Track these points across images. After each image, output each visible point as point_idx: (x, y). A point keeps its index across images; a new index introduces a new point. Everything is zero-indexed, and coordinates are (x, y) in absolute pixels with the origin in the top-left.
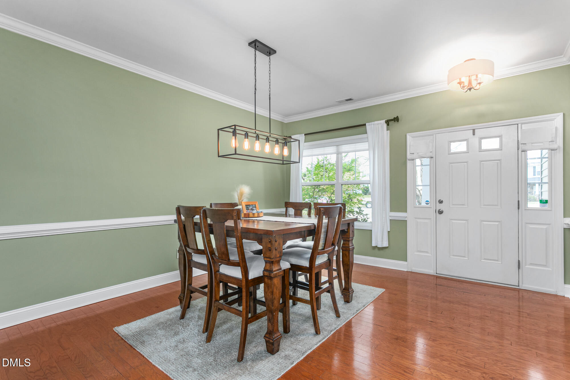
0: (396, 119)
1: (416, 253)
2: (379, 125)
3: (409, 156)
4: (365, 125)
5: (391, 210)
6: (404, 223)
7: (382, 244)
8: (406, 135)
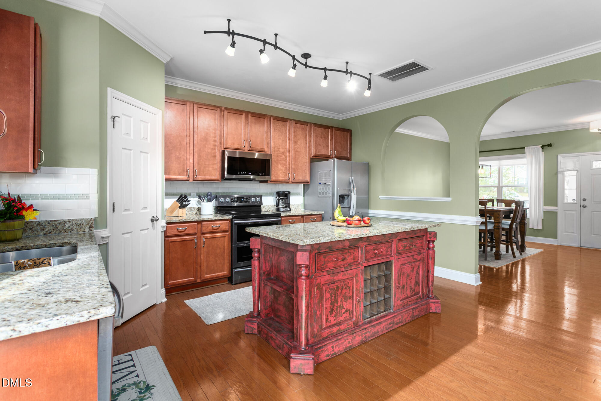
0: (550, 145)
1: (565, 233)
2: (535, 149)
3: (559, 170)
4: (524, 148)
5: (545, 205)
6: (555, 213)
7: (538, 226)
8: (557, 156)
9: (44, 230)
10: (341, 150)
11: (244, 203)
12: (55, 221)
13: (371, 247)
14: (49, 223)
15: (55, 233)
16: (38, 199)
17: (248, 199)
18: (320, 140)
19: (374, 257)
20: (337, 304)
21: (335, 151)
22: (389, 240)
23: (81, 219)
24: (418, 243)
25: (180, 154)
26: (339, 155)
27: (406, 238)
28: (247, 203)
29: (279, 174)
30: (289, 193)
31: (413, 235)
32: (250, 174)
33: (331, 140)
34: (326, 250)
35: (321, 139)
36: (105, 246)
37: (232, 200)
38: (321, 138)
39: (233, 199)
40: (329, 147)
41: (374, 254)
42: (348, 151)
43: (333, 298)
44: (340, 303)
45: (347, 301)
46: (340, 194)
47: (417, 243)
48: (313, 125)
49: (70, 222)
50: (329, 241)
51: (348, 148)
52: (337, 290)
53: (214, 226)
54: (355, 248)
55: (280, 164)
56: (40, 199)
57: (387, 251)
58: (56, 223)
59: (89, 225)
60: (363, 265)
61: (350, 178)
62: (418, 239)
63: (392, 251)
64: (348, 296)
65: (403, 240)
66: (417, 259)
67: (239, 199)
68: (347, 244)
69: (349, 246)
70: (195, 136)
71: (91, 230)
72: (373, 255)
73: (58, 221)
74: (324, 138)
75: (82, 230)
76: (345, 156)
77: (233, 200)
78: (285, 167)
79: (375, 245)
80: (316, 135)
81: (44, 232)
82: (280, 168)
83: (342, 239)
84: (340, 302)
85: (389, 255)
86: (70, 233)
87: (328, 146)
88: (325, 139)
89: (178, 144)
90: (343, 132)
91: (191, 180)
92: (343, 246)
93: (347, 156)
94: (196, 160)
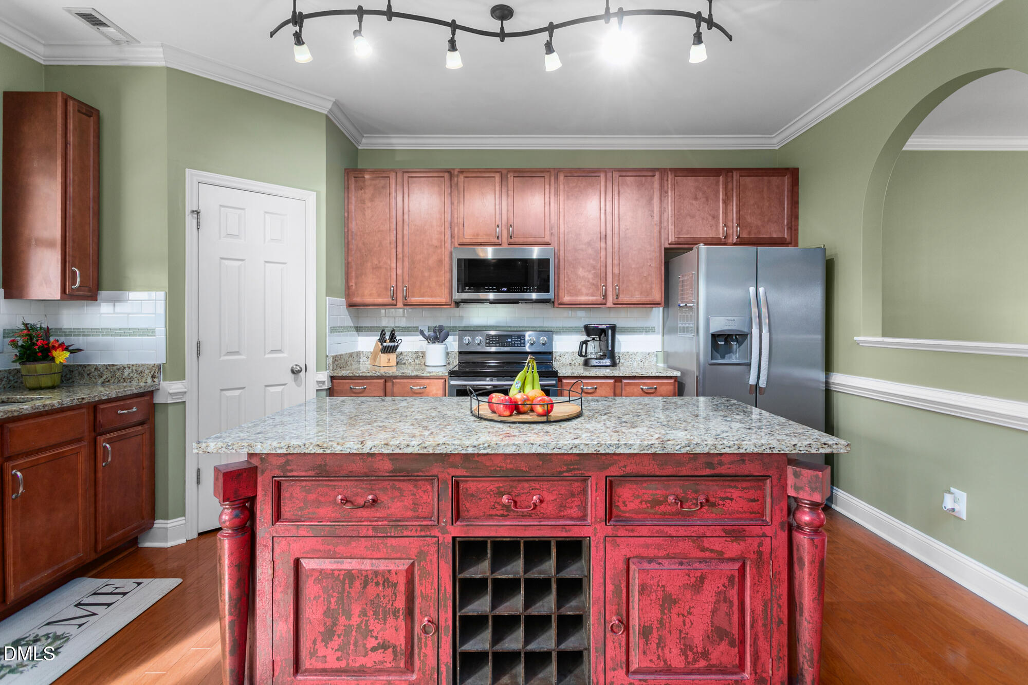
9: (101, 377)
10: (759, 223)
11: (512, 346)
12: (113, 365)
13: (487, 484)
14: (107, 368)
15: (114, 382)
16: (99, 335)
17: (521, 340)
18: (692, 204)
19: (502, 515)
20: (349, 618)
21: (737, 227)
22: (567, 471)
23: (142, 365)
24: (732, 499)
25: (379, 262)
26: (753, 236)
27: (658, 474)
28: (518, 346)
29: (579, 287)
30: (613, 328)
31: (696, 469)
32: (505, 289)
33: (726, 202)
34: (306, 471)
35: (694, 202)
36: (181, 406)
37: (488, 341)
38: (696, 199)
39: (489, 339)
40: (719, 219)
41: (499, 507)
42: (783, 222)
43: (333, 601)
44: (359, 620)
45: (385, 620)
46: (713, 330)
47: (723, 499)
48: (669, 172)
49: (129, 368)
50: (279, 451)
51: (783, 217)
52: (347, 582)
53: (415, 388)
54: (419, 480)
55: (583, 267)
56: (101, 334)
57: (562, 507)
58: (115, 368)
59: (152, 373)
60: (448, 533)
61: (752, 290)
62: (732, 484)
63: (585, 508)
64: (389, 606)
65: (646, 481)
66: (722, 553)
67: (500, 339)
68: (388, 466)
69: (391, 472)
70: (406, 227)
71: (154, 382)
72: (494, 508)
73: (116, 365)
74: (703, 200)
75: (144, 380)
76: (774, 235)
77: (490, 341)
78: (593, 272)
79: (504, 481)
80: (680, 195)
81: (102, 380)
82: (581, 275)
83: (329, 452)
84: (359, 616)
85: (572, 519)
86: (129, 384)
87: (715, 217)
88: (707, 200)
89: (377, 245)
90: (765, 178)
91: (400, 304)
92: (367, 470)
93: (780, 235)
94: (406, 269)
